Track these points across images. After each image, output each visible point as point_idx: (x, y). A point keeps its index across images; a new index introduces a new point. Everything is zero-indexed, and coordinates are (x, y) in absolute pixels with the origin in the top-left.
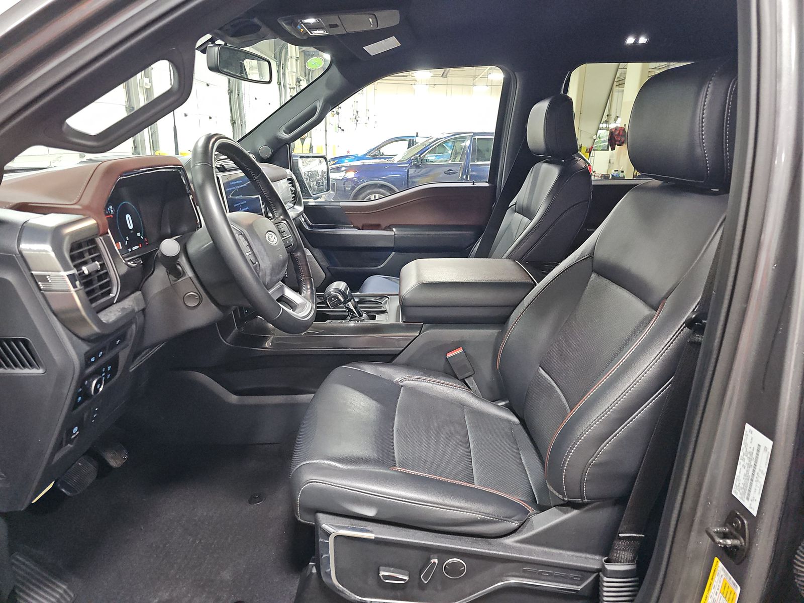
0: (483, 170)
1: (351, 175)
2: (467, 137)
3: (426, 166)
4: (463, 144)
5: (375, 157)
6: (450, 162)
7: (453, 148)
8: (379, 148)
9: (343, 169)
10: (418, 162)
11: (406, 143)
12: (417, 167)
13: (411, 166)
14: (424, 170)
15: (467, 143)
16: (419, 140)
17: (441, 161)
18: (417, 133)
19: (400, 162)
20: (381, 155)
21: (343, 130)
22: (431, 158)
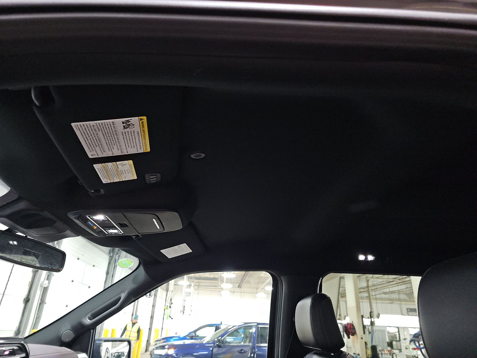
0: (264, 350)
1: (171, 352)
2: (253, 326)
3: (225, 347)
4: (251, 331)
5: (192, 338)
6: (242, 343)
7: (244, 333)
8: (195, 331)
9: (167, 347)
10: (220, 343)
11: (214, 328)
12: (219, 346)
13: (215, 346)
14: (224, 350)
15: (253, 330)
16: (222, 327)
17: (236, 343)
18: (221, 322)
19: (208, 343)
20: (196, 337)
21: (172, 319)
22: (229, 339)
